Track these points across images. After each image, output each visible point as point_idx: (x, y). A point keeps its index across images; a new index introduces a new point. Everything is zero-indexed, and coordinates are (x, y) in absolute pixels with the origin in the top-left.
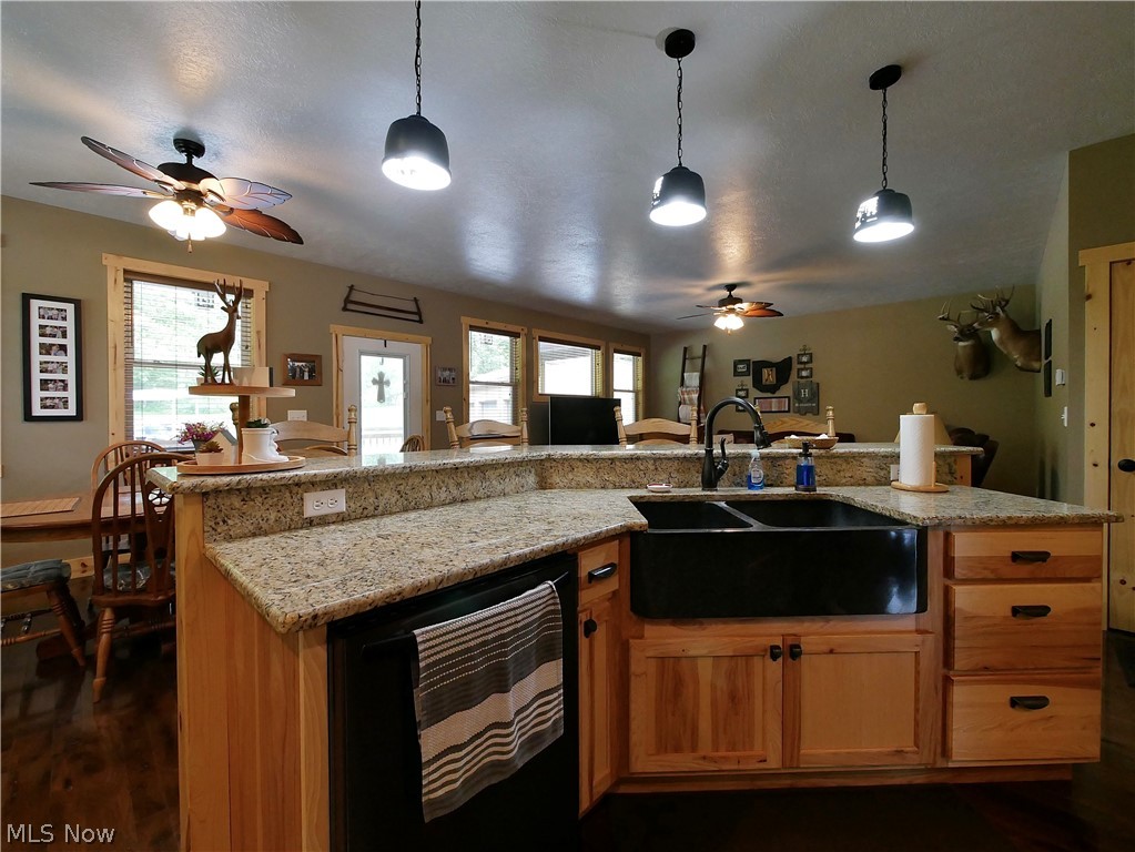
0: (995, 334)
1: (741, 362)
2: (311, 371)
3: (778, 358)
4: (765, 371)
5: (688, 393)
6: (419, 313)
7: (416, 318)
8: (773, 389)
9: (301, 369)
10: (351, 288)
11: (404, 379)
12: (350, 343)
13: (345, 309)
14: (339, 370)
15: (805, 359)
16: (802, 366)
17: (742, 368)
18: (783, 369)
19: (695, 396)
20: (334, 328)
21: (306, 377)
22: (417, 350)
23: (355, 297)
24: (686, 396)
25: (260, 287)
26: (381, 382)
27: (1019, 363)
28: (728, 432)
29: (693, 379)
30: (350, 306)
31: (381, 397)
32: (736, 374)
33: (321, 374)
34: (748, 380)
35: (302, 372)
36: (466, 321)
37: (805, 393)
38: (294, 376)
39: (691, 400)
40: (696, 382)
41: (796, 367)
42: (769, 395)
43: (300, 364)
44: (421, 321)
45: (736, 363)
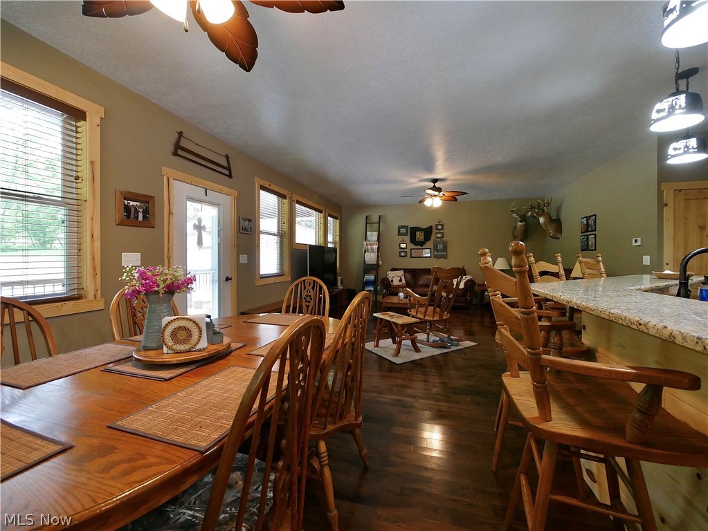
0: (542, 220)
1: (403, 227)
2: (145, 212)
3: (425, 226)
4: (418, 233)
5: (371, 245)
6: (229, 168)
7: (227, 172)
8: (422, 244)
9: (135, 208)
10: (180, 134)
11: (219, 226)
12: (180, 188)
13: (175, 154)
14: (170, 213)
15: (439, 227)
16: (438, 231)
17: (403, 231)
18: (428, 232)
19: (375, 247)
20: (165, 170)
21: (140, 218)
22: (228, 200)
23: (183, 143)
24: (369, 247)
25: (95, 112)
26: (199, 228)
27: (551, 235)
28: (400, 270)
29: (373, 236)
30: (180, 152)
31: (200, 242)
32: (399, 234)
33: (154, 216)
34: (407, 238)
35: (137, 212)
36: (258, 181)
37: (440, 247)
38: (128, 217)
39: (372, 249)
40: (375, 238)
41: (434, 231)
42: (420, 247)
43: (135, 203)
44: (230, 176)
45: (400, 227)
